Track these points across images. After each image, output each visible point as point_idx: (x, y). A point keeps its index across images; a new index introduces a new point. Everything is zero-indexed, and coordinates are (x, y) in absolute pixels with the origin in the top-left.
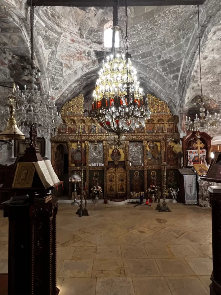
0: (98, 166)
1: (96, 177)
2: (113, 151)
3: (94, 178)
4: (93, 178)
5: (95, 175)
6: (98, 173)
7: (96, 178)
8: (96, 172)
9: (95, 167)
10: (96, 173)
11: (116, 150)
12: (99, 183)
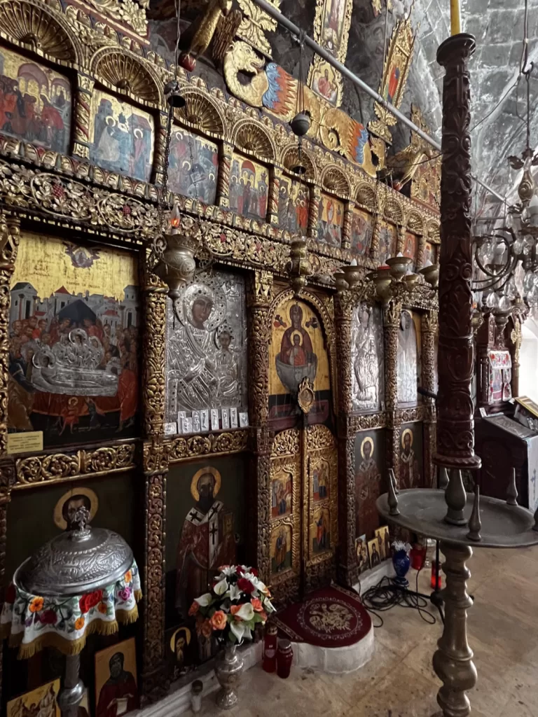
0: (215, 427)
1: (205, 504)
2: (287, 334)
3: (194, 516)
4: (189, 517)
5: (196, 496)
6: (218, 477)
7: (205, 512)
8: (207, 469)
9: (204, 435)
10: (206, 481)
11: (296, 332)
12: (221, 539)
